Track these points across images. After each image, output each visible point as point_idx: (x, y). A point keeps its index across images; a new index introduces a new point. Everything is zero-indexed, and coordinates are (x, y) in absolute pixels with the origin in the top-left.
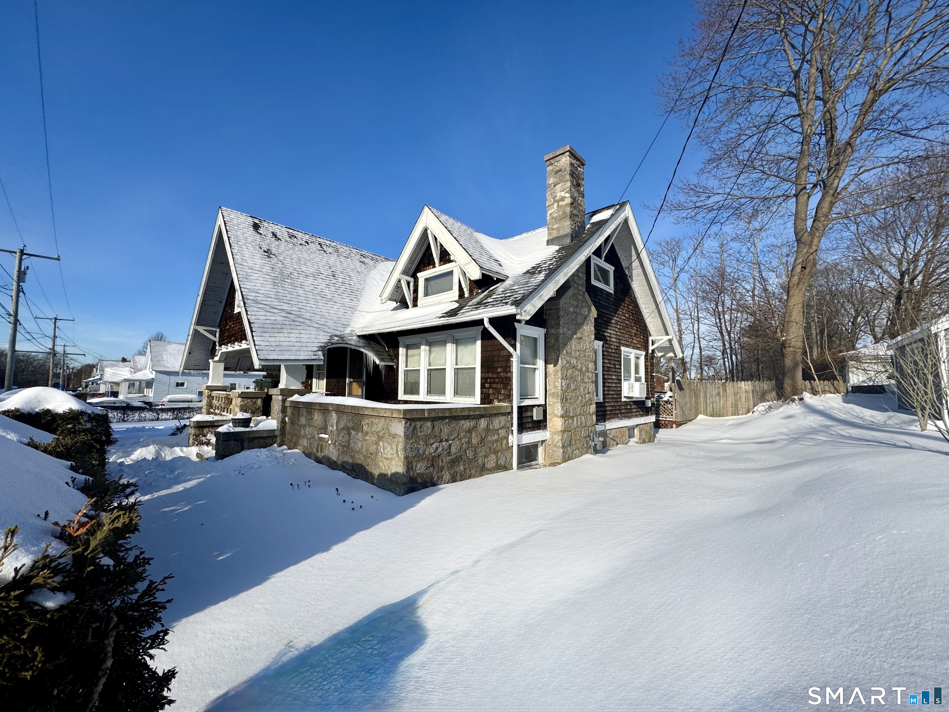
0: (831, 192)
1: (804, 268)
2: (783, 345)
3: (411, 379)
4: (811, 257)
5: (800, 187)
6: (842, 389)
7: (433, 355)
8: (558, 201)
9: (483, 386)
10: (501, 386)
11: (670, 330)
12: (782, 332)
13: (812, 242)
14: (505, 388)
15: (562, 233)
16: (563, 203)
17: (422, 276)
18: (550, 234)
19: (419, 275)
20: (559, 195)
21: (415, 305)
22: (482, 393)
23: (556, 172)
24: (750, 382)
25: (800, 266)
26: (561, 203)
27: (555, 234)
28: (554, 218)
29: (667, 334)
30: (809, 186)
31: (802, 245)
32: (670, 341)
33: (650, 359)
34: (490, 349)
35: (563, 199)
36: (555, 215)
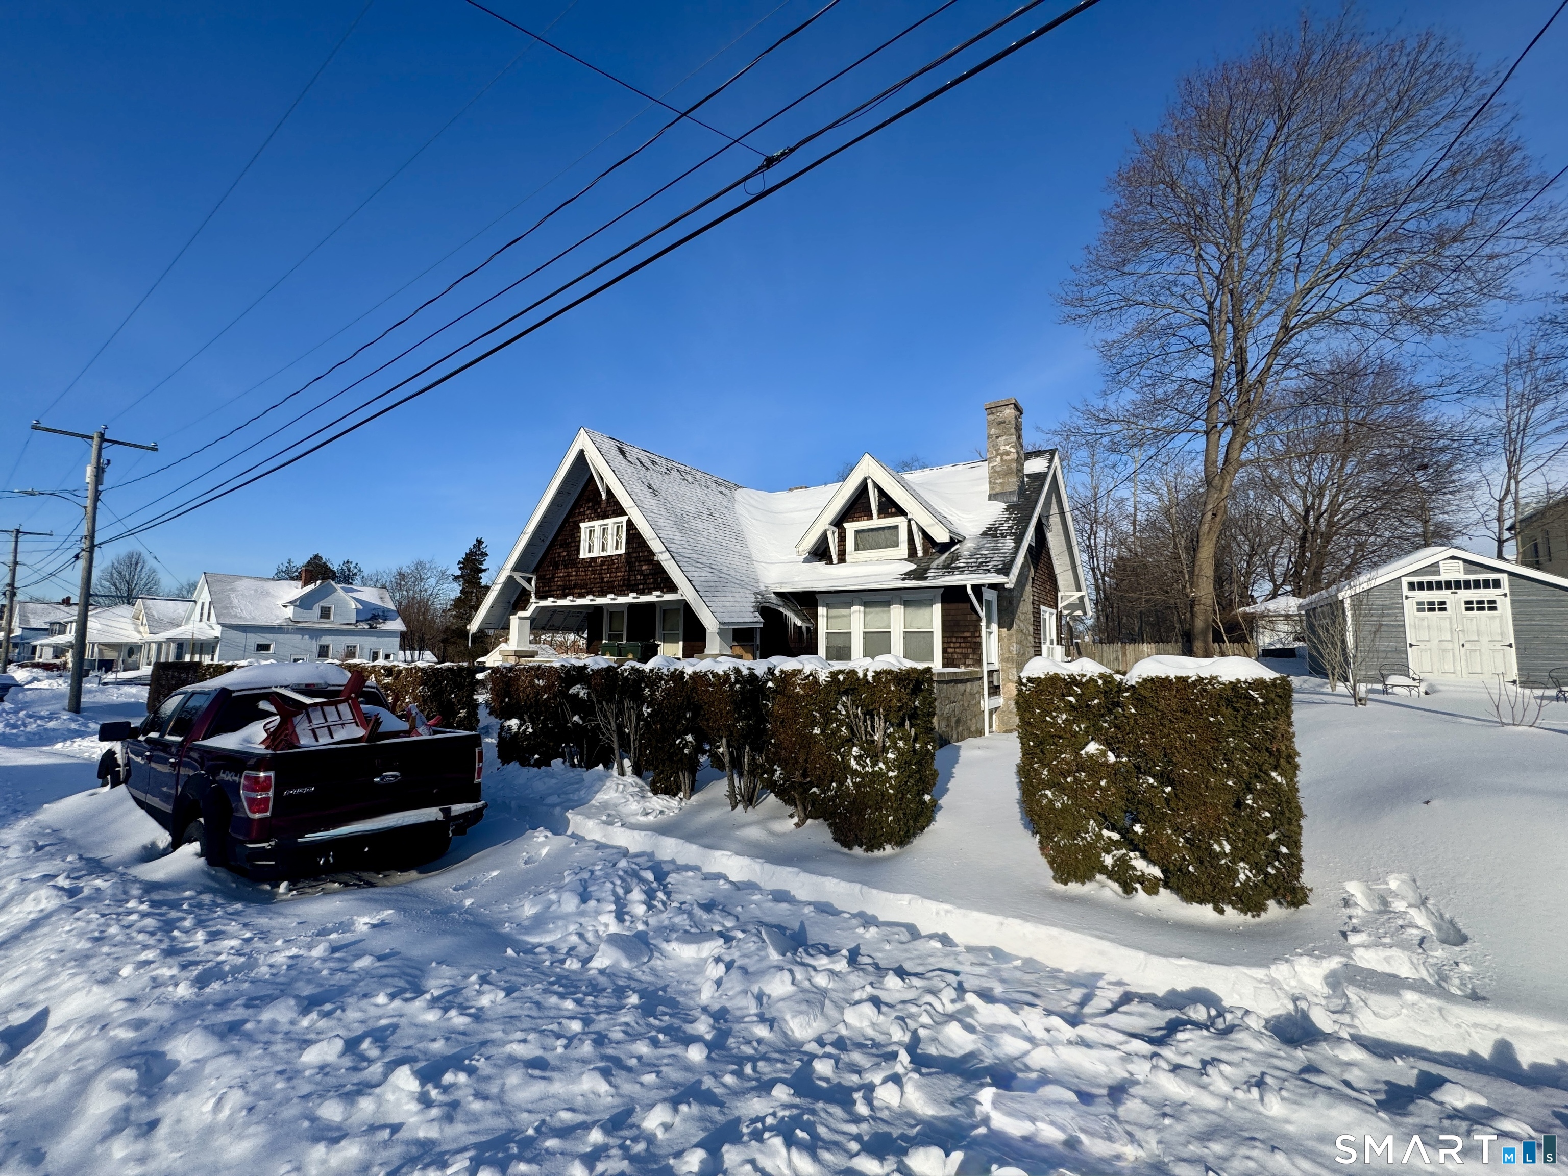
0: (1242, 432)
1: (1215, 515)
2: (1193, 603)
3: (839, 642)
4: (1222, 504)
5: (1211, 426)
6: (1253, 652)
7: (868, 618)
8: (1002, 455)
9: (944, 651)
10: (970, 651)
11: (1083, 584)
12: (1191, 587)
13: (1222, 486)
14: (974, 653)
15: (1008, 489)
16: (1008, 458)
17: (850, 528)
18: (991, 488)
19: (846, 525)
20: (1003, 448)
21: (842, 559)
22: (943, 658)
23: (1000, 423)
24: (1153, 645)
25: (1210, 514)
26: (1005, 457)
27: (998, 489)
28: (998, 472)
29: (1079, 589)
30: (1220, 425)
31: (1213, 491)
32: (1082, 598)
33: (1059, 617)
34: (953, 612)
35: (1008, 453)
36: (998, 469)
